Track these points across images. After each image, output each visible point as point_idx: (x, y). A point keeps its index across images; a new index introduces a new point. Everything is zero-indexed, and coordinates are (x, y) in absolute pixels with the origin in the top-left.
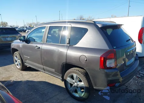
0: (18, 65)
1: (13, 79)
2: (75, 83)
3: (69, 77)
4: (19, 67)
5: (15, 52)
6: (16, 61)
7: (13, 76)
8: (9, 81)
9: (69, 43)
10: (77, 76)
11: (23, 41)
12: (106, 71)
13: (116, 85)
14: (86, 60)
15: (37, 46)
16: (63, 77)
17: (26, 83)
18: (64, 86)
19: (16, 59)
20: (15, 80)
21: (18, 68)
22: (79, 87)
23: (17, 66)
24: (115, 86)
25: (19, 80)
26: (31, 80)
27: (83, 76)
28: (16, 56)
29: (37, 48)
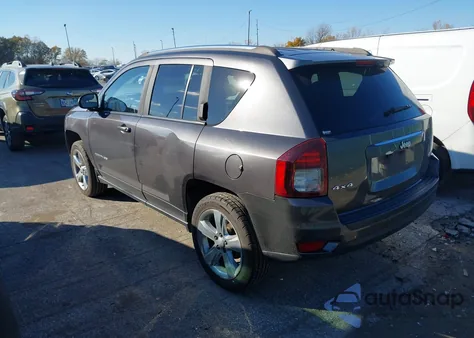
0: (82, 181)
1: (63, 219)
2: (220, 239)
3: (205, 219)
4: (84, 186)
5: (75, 143)
6: (78, 170)
7: (64, 212)
8: (50, 226)
9: (205, 117)
10: (222, 217)
11: (91, 109)
12: (292, 202)
13: (326, 248)
14: (242, 169)
15: (124, 125)
16: (189, 219)
17: (95, 232)
18: (191, 244)
19: (79, 163)
20: (67, 223)
21: (83, 188)
22: (229, 249)
23: (80, 184)
24: (321, 250)
25: (79, 223)
26: (110, 224)
27: (237, 215)
28: (77, 155)
29: (124, 131)
